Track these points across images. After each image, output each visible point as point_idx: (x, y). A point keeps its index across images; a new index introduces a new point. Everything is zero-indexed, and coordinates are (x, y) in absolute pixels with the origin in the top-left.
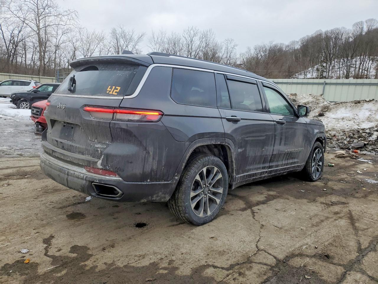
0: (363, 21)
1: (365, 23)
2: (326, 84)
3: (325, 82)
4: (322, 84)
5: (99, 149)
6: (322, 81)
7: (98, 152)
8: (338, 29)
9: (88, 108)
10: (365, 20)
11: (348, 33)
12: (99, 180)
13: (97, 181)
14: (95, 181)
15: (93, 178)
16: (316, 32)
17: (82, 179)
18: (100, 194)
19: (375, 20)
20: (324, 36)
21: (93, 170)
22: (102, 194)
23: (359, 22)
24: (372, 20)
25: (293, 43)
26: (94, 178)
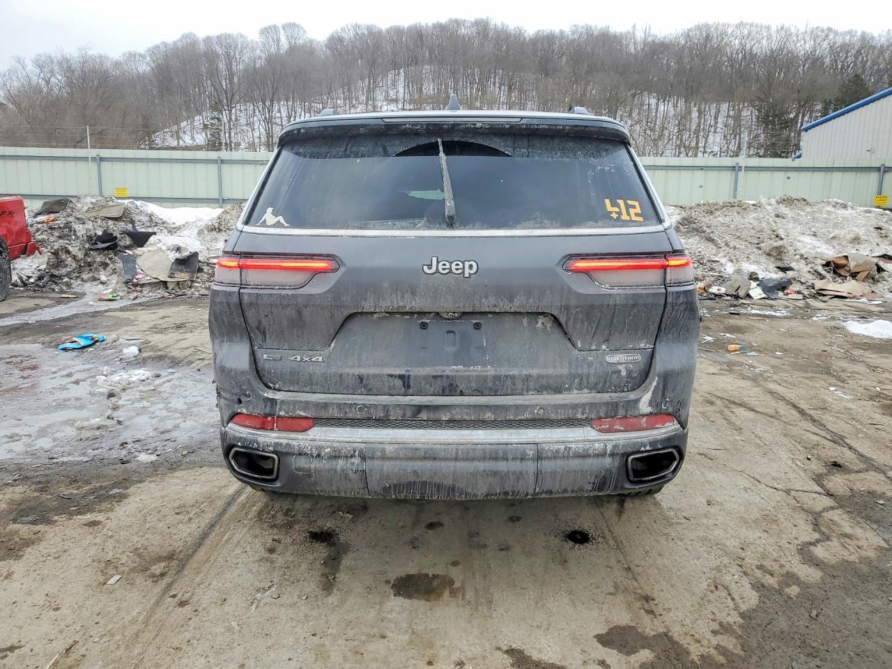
0: (278, 25)
1: (282, 31)
2: (223, 162)
3: (219, 157)
4: (214, 161)
5: (620, 367)
6: (213, 155)
7: (620, 374)
8: (229, 36)
9: (582, 264)
10: (281, 25)
11: (253, 50)
12: (651, 444)
13: (648, 448)
14: (643, 449)
15: (635, 444)
16: (183, 36)
17: (603, 454)
18: (644, 479)
19: (298, 26)
20: (202, 47)
21: (621, 425)
22: (647, 478)
23: (270, 27)
24: (294, 25)
25: (132, 56)
26: (638, 442)
